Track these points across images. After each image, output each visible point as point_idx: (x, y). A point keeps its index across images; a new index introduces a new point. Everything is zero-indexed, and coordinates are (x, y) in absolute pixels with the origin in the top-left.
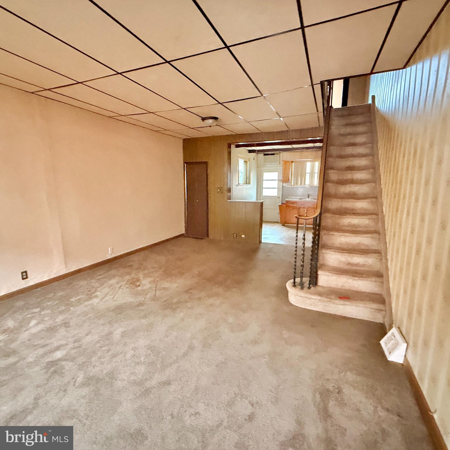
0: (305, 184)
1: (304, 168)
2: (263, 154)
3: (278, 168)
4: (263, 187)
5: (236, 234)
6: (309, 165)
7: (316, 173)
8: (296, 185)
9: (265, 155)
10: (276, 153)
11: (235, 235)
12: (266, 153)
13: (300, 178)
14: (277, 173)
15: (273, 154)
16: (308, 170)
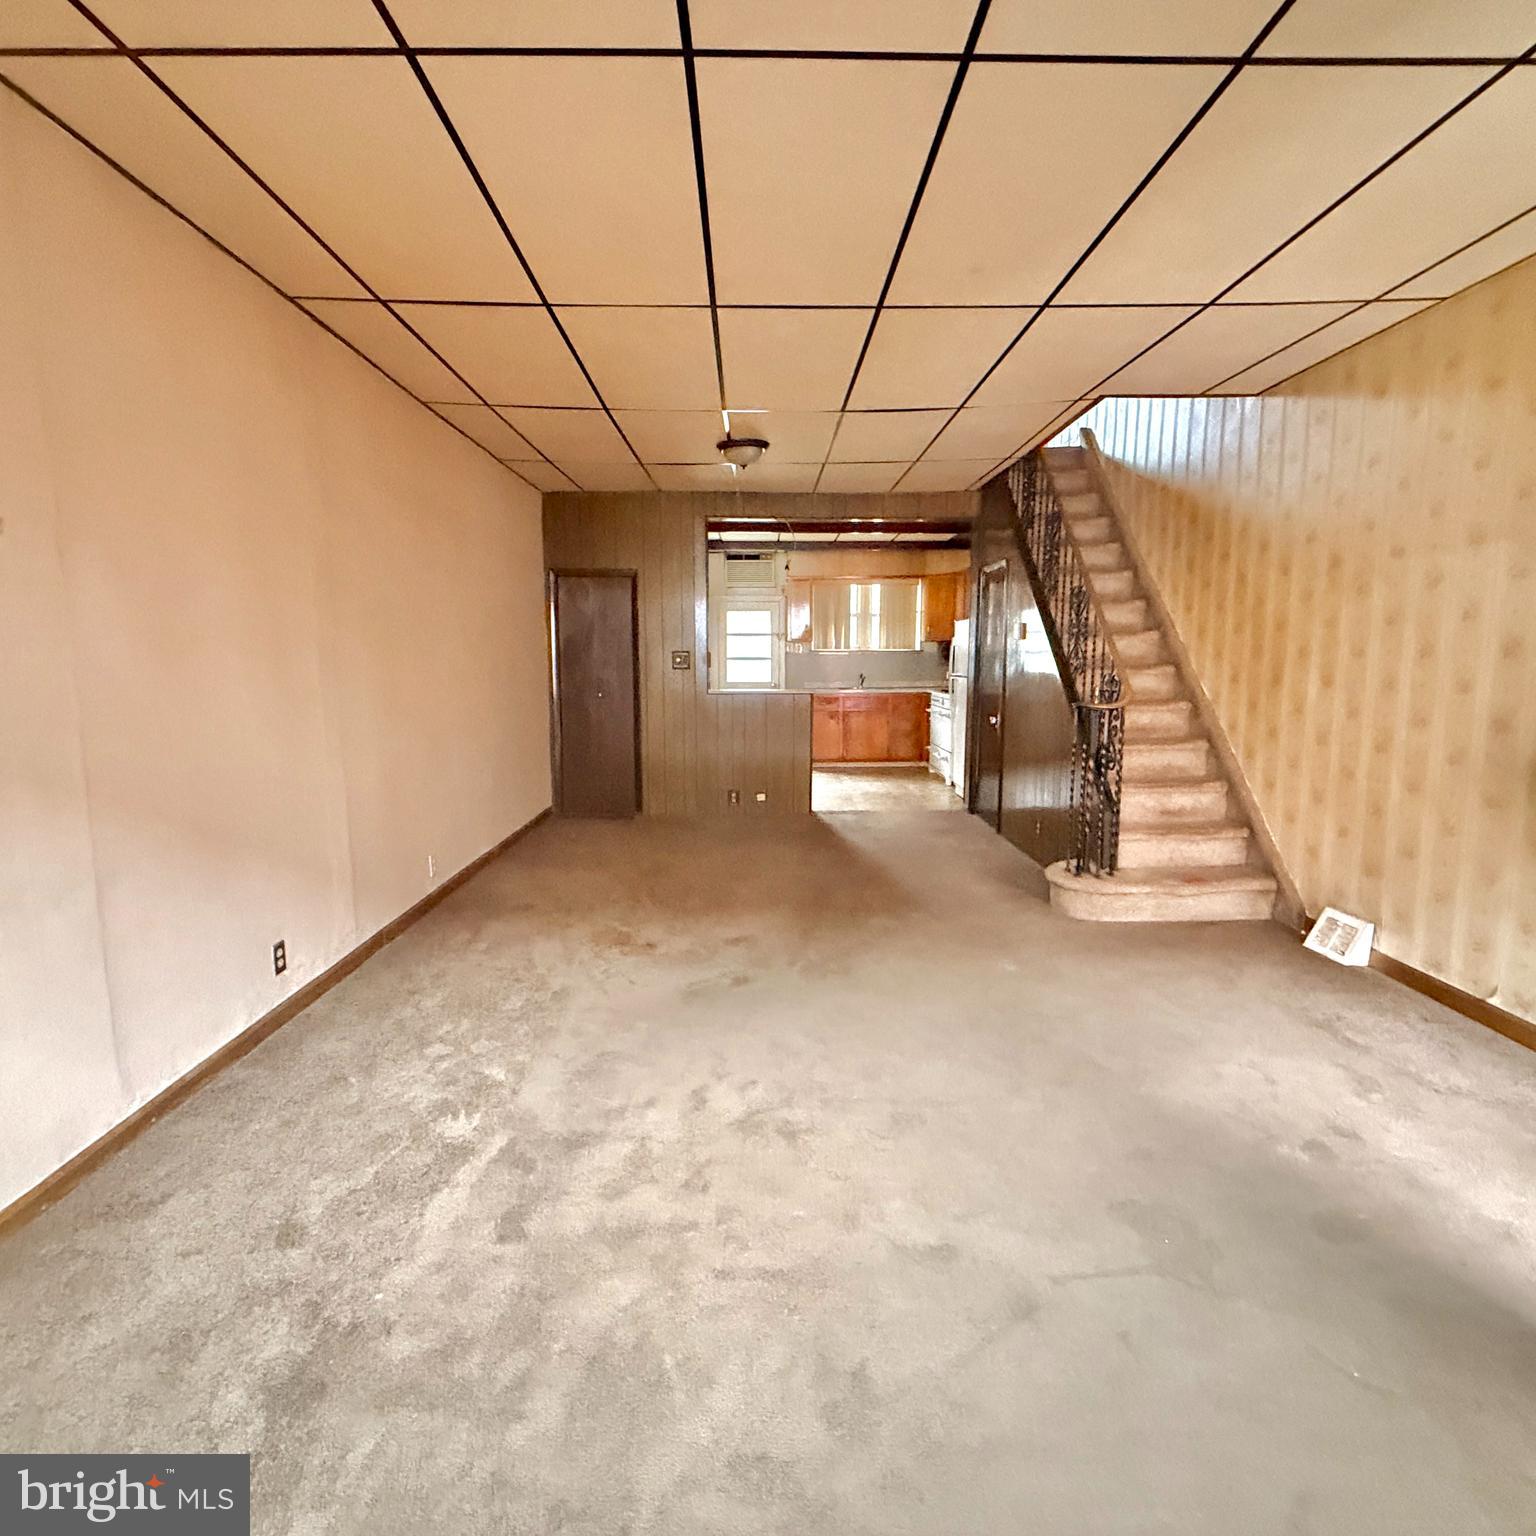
0: (847, 646)
1: (843, 601)
2: (722, 557)
3: (772, 598)
4: (728, 656)
5: (738, 794)
6: (855, 590)
7: (874, 615)
8: (826, 648)
9: (730, 557)
10: (766, 554)
11: (734, 795)
12: (734, 551)
13: (833, 627)
14: (769, 613)
15: (756, 557)
16: (855, 606)
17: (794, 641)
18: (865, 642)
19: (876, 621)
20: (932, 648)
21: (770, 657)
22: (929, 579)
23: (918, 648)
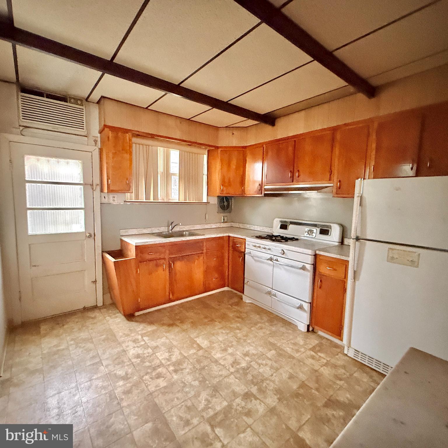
0: (155, 196)
18: (167, 195)
19: (175, 179)
20: (214, 201)
21: (83, 206)
22: (220, 150)
23: (205, 200)
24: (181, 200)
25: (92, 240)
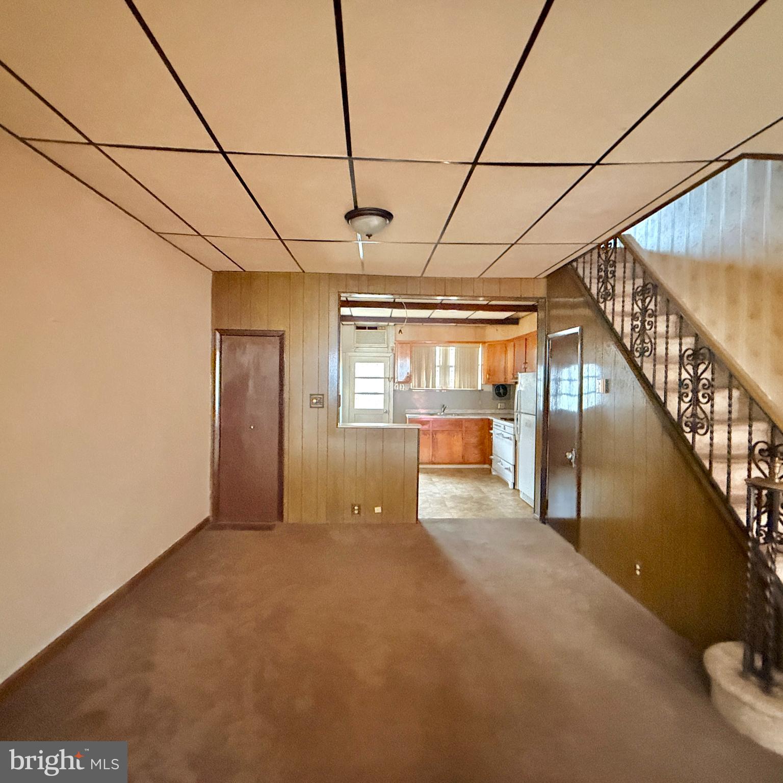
0: (434, 386)
1: (430, 357)
2: (353, 327)
3: (385, 355)
5: (359, 506)
9: (358, 328)
10: (382, 327)
11: (356, 508)
12: (361, 323)
13: (425, 374)
14: (383, 364)
15: (375, 328)
16: (439, 360)
17: (399, 383)
18: (445, 383)
19: (452, 369)
20: (489, 388)
21: (383, 392)
22: (487, 344)
23: (480, 388)
24: (456, 387)
25: (387, 414)
